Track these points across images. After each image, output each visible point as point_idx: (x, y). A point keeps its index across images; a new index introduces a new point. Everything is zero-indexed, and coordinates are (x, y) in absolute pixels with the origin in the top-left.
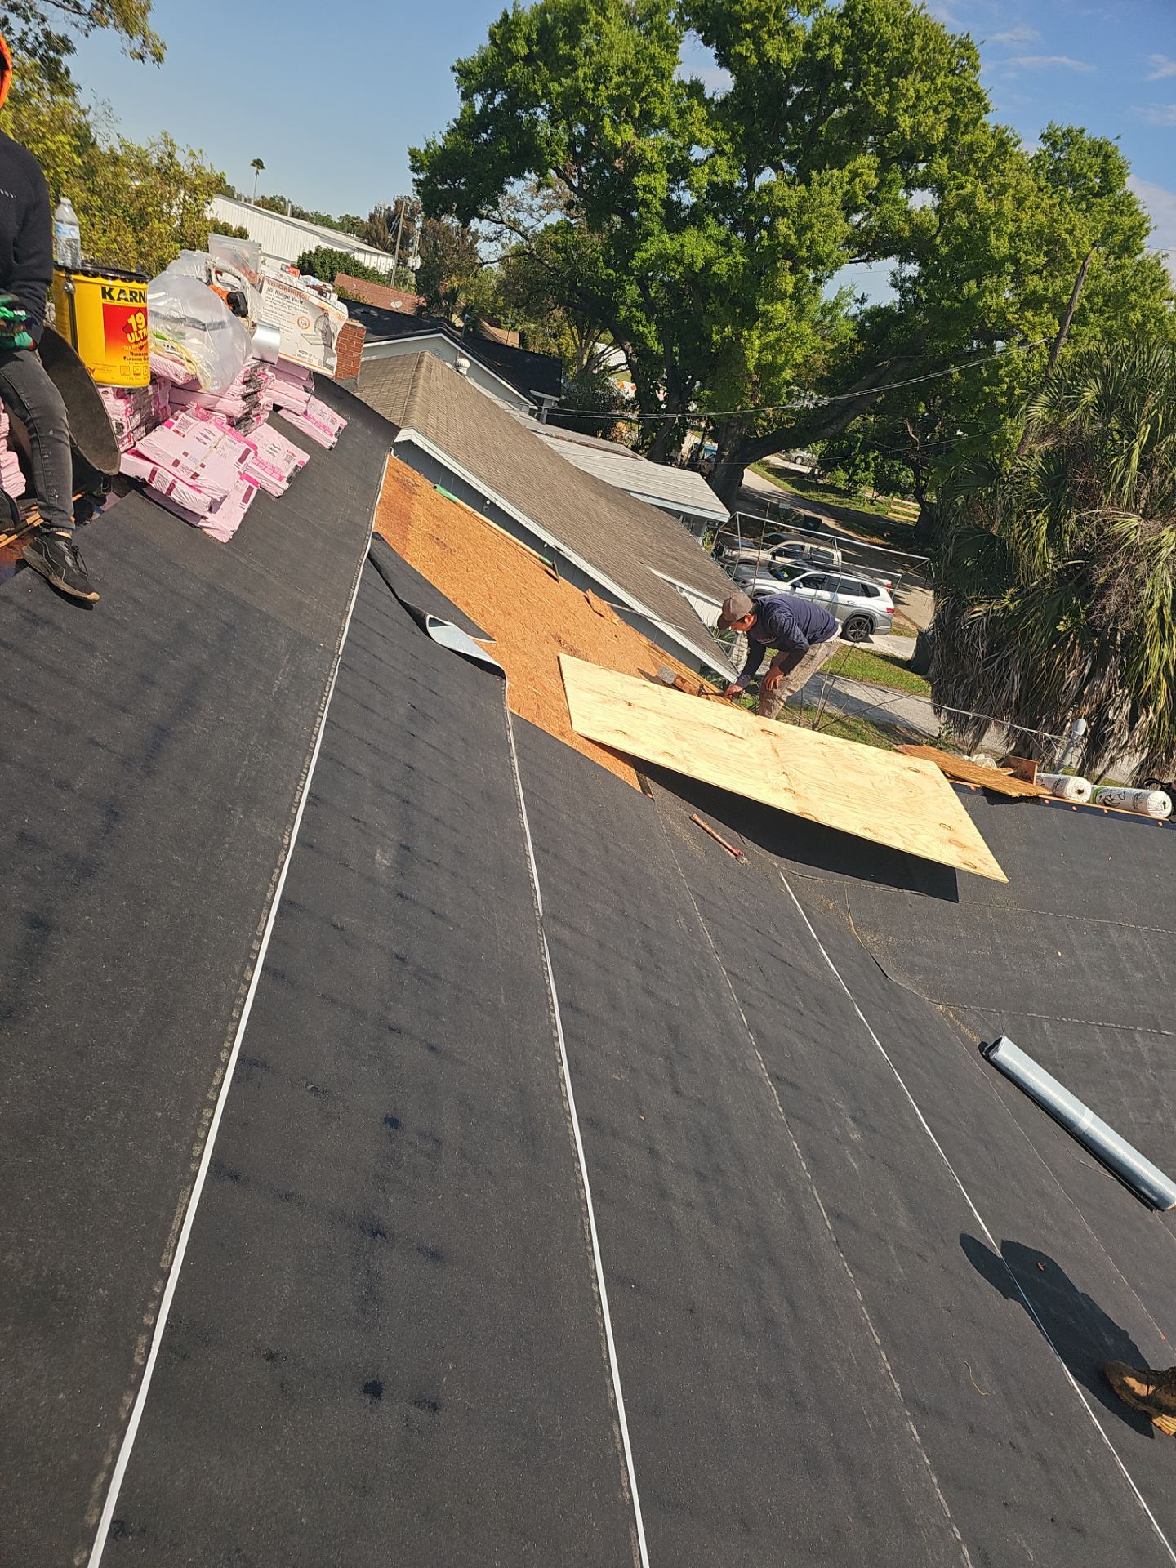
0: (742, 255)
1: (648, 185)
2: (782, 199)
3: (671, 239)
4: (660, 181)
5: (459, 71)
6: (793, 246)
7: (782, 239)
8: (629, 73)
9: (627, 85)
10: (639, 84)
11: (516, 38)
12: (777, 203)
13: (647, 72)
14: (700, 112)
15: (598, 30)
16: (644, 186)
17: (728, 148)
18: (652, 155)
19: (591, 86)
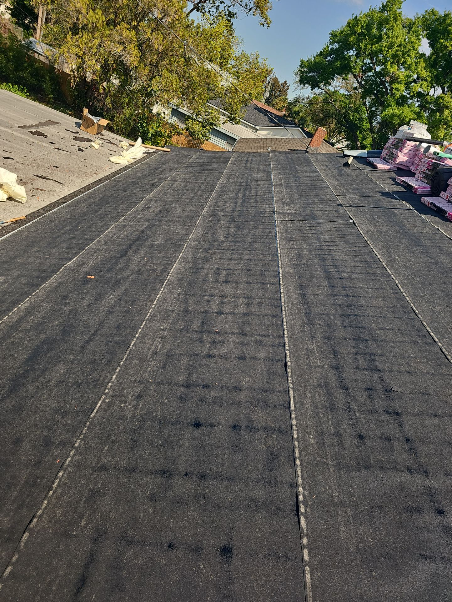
0: (426, 120)
1: (397, 88)
2: (447, 102)
3: (398, 109)
4: (402, 87)
5: (332, 34)
6: (448, 121)
7: (445, 117)
8: (402, 47)
9: (401, 51)
10: (405, 52)
11: (358, 26)
12: (445, 104)
13: (410, 48)
14: (423, 64)
15: (392, 29)
16: (396, 88)
17: (429, 79)
18: (402, 78)
19: (387, 49)
